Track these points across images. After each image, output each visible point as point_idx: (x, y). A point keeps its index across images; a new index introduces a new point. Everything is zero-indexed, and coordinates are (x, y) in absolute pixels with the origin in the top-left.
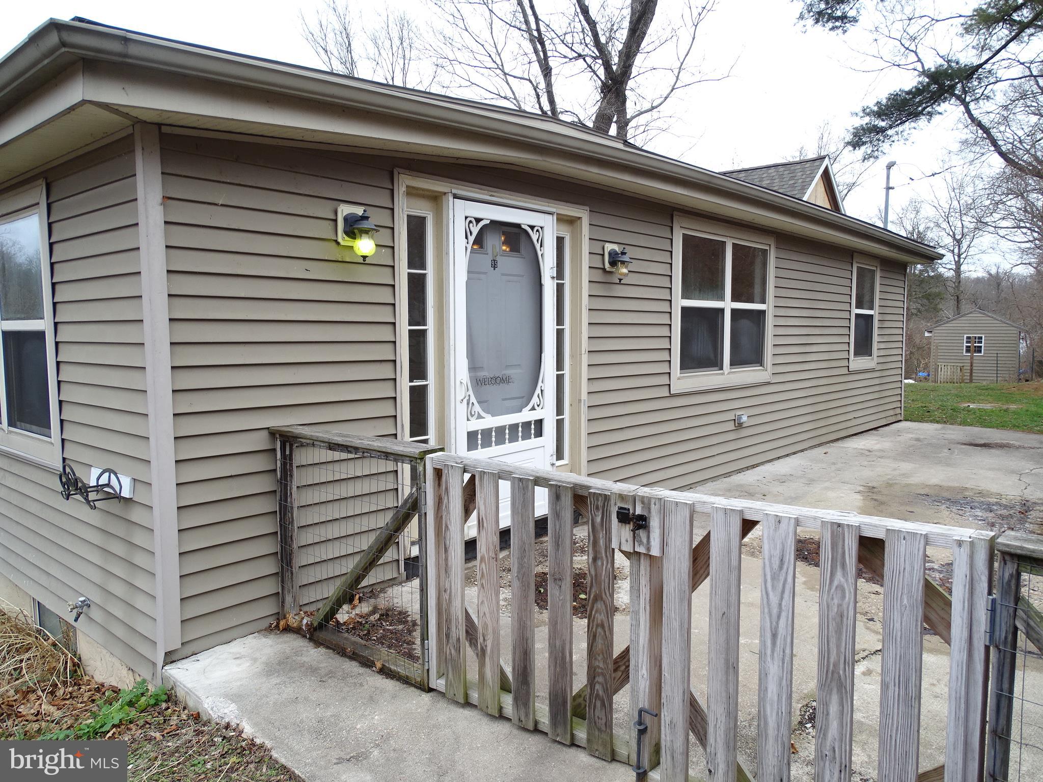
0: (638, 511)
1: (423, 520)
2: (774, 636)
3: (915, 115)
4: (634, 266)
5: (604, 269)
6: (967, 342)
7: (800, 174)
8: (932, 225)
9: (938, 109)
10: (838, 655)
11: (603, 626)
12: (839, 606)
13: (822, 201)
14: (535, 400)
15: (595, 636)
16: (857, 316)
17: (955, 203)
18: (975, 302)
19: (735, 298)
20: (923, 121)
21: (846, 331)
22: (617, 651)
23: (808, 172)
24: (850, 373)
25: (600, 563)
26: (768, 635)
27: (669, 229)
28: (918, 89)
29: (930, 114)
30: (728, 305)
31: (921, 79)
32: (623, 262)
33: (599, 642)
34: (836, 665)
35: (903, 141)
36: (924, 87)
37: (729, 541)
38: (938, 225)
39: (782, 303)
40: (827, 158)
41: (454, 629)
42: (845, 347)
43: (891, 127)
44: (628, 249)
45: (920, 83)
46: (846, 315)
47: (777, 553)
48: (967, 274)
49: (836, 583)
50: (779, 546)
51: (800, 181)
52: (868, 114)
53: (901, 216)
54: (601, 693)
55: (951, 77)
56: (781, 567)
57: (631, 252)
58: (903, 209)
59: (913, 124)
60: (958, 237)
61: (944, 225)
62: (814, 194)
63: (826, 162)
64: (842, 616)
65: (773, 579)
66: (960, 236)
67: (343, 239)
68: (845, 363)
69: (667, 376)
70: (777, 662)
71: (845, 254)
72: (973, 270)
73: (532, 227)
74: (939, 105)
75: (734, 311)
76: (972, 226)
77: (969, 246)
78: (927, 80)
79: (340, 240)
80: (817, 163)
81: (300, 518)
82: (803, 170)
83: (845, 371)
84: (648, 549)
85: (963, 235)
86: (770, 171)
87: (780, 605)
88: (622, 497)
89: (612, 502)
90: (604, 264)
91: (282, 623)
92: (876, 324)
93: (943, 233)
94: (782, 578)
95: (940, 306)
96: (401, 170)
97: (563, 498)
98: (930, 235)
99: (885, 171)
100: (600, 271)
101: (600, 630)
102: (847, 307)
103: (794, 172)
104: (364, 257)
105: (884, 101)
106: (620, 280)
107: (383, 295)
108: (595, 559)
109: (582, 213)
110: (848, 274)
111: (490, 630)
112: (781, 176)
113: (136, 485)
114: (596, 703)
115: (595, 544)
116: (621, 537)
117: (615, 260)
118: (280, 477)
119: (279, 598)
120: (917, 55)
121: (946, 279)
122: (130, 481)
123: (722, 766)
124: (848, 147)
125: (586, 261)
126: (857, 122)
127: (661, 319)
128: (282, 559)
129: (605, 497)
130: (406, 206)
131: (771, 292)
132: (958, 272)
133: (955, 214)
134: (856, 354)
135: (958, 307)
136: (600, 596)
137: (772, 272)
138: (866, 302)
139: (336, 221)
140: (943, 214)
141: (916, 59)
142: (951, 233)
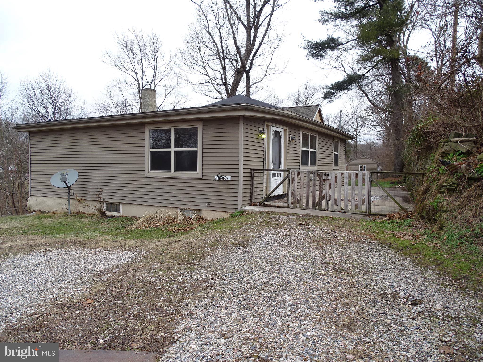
0: (328, 173)
1: (289, 180)
3: (343, 89)
4: (296, 140)
5: (290, 141)
6: (361, 168)
8: (346, 123)
9: (351, 88)
11: (321, 191)
13: (319, 120)
16: (335, 154)
18: (362, 154)
19: (311, 148)
20: (346, 91)
21: (332, 158)
22: (323, 194)
25: (321, 182)
27: (299, 131)
28: (344, 81)
29: (348, 89)
30: (309, 150)
31: (346, 77)
32: (294, 139)
33: (321, 194)
34: (353, 188)
35: (340, 98)
36: (346, 81)
38: (348, 123)
39: (319, 150)
41: (295, 197)
42: (332, 163)
43: (336, 93)
44: (295, 136)
45: (345, 79)
46: (332, 154)
47: (346, 176)
48: (359, 143)
49: (353, 178)
51: (312, 112)
52: (328, 89)
55: (355, 78)
56: (347, 178)
57: (296, 138)
59: (343, 92)
60: (356, 128)
61: (351, 123)
62: (316, 118)
63: (319, 106)
68: (332, 167)
69: (299, 166)
70: (346, 190)
71: (331, 137)
72: (361, 141)
73: (280, 132)
74: (351, 86)
75: (311, 151)
76: (360, 124)
77: (359, 132)
79: (259, 135)
80: (317, 107)
82: (313, 109)
83: (332, 169)
84: (329, 179)
85: (357, 127)
87: (347, 182)
88: (325, 172)
90: (290, 139)
91: (252, 204)
93: (350, 126)
95: (349, 155)
96: (266, 121)
97: (315, 174)
98: (345, 127)
102: (332, 151)
103: (310, 109)
104: (264, 138)
105: (334, 84)
106: (293, 143)
109: (287, 128)
110: (333, 143)
111: (302, 195)
112: (306, 110)
113: (232, 177)
114: (320, 202)
115: (320, 179)
116: (325, 178)
117: (292, 139)
118: (252, 177)
119: (251, 200)
120: (342, 65)
121: (352, 145)
122: (230, 177)
123: (339, 204)
124: (323, 99)
125: (287, 139)
126: (325, 91)
127: (298, 153)
128: (252, 193)
129: (322, 173)
130: (266, 128)
131: (317, 147)
132: (356, 142)
133: (354, 120)
134: (335, 165)
135: (356, 156)
136: (321, 187)
137: (317, 142)
138: (337, 150)
139: (258, 131)
140: (350, 119)
141: (342, 66)
142: (353, 126)
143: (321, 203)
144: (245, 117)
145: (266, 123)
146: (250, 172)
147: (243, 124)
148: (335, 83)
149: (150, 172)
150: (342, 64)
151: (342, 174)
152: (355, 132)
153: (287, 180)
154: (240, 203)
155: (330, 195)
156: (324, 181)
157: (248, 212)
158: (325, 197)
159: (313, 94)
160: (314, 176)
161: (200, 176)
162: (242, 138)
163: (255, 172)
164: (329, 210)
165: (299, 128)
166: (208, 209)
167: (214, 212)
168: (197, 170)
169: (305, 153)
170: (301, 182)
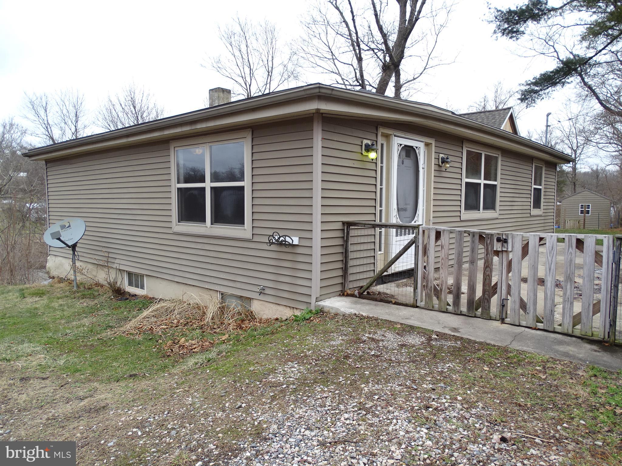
0: (504, 237)
1: (417, 248)
2: (550, 269)
3: (554, 84)
4: (452, 164)
5: (439, 165)
6: (581, 208)
7: (498, 116)
8: (559, 141)
9: (567, 80)
10: (570, 271)
11: (489, 276)
12: (570, 258)
13: (509, 129)
14: (416, 218)
15: (486, 279)
16: (535, 189)
17: (573, 129)
18: (584, 187)
19: (485, 179)
20: (559, 87)
21: (529, 196)
22: (493, 284)
23: (502, 116)
24: (531, 216)
25: (488, 256)
26: (548, 269)
27: (461, 148)
28: (557, 70)
29: (564, 83)
30: (482, 182)
31: (559, 65)
32: (447, 162)
33: (487, 281)
34: (569, 275)
35: (548, 98)
36: (560, 69)
37: (535, 244)
38: (563, 141)
39: (503, 181)
40: (512, 108)
41: (429, 284)
42: (529, 204)
43: (541, 90)
44: (449, 157)
45: (558, 67)
46: (529, 188)
47: (551, 246)
48: (579, 170)
49: (569, 252)
50: (552, 244)
51: (498, 120)
52: (529, 84)
53: (541, 136)
54: (487, 297)
55: (575, 64)
56: (552, 249)
57: (451, 159)
58: (542, 132)
59: (553, 89)
61: (567, 141)
62: (505, 126)
63: (511, 110)
64: (571, 261)
65: (550, 253)
66: (576, 148)
67: (364, 152)
68: (529, 211)
69: (459, 212)
70: (551, 276)
71: (529, 159)
72: (583, 167)
73: (417, 147)
74: (568, 78)
75: (485, 184)
76: (582, 142)
77: (580, 154)
78: (562, 65)
79: (363, 153)
80: (507, 111)
81: (351, 255)
83: (529, 215)
84: (507, 249)
85: (577, 147)
86: (481, 115)
87: (552, 260)
88: (498, 234)
89: (495, 236)
90: (439, 163)
91: (346, 293)
92: (543, 193)
93: (566, 146)
94: (553, 253)
95: (564, 189)
96: (380, 126)
97: (476, 236)
98: (558, 147)
99: (546, 117)
100: (437, 166)
101: (487, 277)
102: (530, 184)
103: (494, 115)
104: (372, 159)
105: (538, 76)
106: (446, 169)
107: (372, 174)
108: (487, 255)
109: (432, 141)
110: (530, 168)
111: (444, 282)
112: (488, 118)
113: (301, 240)
114: (485, 301)
115: (487, 250)
116: (497, 246)
117: (444, 161)
118: (346, 239)
119: (343, 284)
120: (554, 48)
121: (568, 173)
122: (297, 238)
123: (532, 311)
124: (520, 101)
125: (433, 161)
126: (524, 88)
127: (459, 187)
128: (345, 270)
129: (492, 235)
130: (381, 140)
131: (499, 176)
132: (574, 169)
133: (573, 135)
134: (534, 208)
135: (574, 189)
136: (488, 266)
137: (499, 167)
138: (538, 181)
139: (362, 146)
140: (566, 135)
141: (554, 51)
142: (570, 146)
143: (489, 302)
144: (324, 115)
145: (381, 130)
146: (341, 228)
147: (320, 132)
148: (541, 75)
149: (179, 225)
150: (553, 46)
151: (541, 239)
152: (574, 154)
153: (413, 247)
154: (315, 292)
155: (509, 287)
156: (497, 253)
157: (328, 312)
158: (498, 290)
159: (506, 100)
160: (473, 242)
161: (249, 235)
162: (318, 160)
163: (351, 227)
164: (507, 320)
165: (460, 140)
166: (262, 297)
167: (272, 305)
168: (244, 224)
169: (472, 188)
170: (442, 254)
